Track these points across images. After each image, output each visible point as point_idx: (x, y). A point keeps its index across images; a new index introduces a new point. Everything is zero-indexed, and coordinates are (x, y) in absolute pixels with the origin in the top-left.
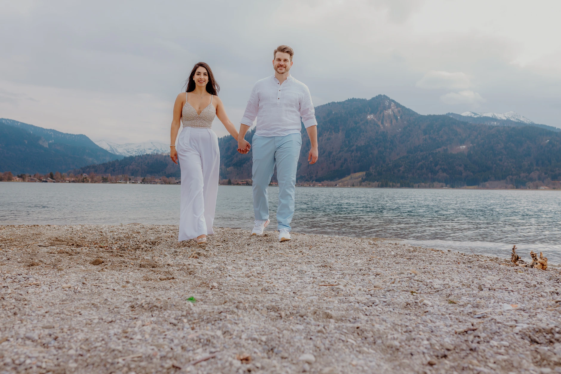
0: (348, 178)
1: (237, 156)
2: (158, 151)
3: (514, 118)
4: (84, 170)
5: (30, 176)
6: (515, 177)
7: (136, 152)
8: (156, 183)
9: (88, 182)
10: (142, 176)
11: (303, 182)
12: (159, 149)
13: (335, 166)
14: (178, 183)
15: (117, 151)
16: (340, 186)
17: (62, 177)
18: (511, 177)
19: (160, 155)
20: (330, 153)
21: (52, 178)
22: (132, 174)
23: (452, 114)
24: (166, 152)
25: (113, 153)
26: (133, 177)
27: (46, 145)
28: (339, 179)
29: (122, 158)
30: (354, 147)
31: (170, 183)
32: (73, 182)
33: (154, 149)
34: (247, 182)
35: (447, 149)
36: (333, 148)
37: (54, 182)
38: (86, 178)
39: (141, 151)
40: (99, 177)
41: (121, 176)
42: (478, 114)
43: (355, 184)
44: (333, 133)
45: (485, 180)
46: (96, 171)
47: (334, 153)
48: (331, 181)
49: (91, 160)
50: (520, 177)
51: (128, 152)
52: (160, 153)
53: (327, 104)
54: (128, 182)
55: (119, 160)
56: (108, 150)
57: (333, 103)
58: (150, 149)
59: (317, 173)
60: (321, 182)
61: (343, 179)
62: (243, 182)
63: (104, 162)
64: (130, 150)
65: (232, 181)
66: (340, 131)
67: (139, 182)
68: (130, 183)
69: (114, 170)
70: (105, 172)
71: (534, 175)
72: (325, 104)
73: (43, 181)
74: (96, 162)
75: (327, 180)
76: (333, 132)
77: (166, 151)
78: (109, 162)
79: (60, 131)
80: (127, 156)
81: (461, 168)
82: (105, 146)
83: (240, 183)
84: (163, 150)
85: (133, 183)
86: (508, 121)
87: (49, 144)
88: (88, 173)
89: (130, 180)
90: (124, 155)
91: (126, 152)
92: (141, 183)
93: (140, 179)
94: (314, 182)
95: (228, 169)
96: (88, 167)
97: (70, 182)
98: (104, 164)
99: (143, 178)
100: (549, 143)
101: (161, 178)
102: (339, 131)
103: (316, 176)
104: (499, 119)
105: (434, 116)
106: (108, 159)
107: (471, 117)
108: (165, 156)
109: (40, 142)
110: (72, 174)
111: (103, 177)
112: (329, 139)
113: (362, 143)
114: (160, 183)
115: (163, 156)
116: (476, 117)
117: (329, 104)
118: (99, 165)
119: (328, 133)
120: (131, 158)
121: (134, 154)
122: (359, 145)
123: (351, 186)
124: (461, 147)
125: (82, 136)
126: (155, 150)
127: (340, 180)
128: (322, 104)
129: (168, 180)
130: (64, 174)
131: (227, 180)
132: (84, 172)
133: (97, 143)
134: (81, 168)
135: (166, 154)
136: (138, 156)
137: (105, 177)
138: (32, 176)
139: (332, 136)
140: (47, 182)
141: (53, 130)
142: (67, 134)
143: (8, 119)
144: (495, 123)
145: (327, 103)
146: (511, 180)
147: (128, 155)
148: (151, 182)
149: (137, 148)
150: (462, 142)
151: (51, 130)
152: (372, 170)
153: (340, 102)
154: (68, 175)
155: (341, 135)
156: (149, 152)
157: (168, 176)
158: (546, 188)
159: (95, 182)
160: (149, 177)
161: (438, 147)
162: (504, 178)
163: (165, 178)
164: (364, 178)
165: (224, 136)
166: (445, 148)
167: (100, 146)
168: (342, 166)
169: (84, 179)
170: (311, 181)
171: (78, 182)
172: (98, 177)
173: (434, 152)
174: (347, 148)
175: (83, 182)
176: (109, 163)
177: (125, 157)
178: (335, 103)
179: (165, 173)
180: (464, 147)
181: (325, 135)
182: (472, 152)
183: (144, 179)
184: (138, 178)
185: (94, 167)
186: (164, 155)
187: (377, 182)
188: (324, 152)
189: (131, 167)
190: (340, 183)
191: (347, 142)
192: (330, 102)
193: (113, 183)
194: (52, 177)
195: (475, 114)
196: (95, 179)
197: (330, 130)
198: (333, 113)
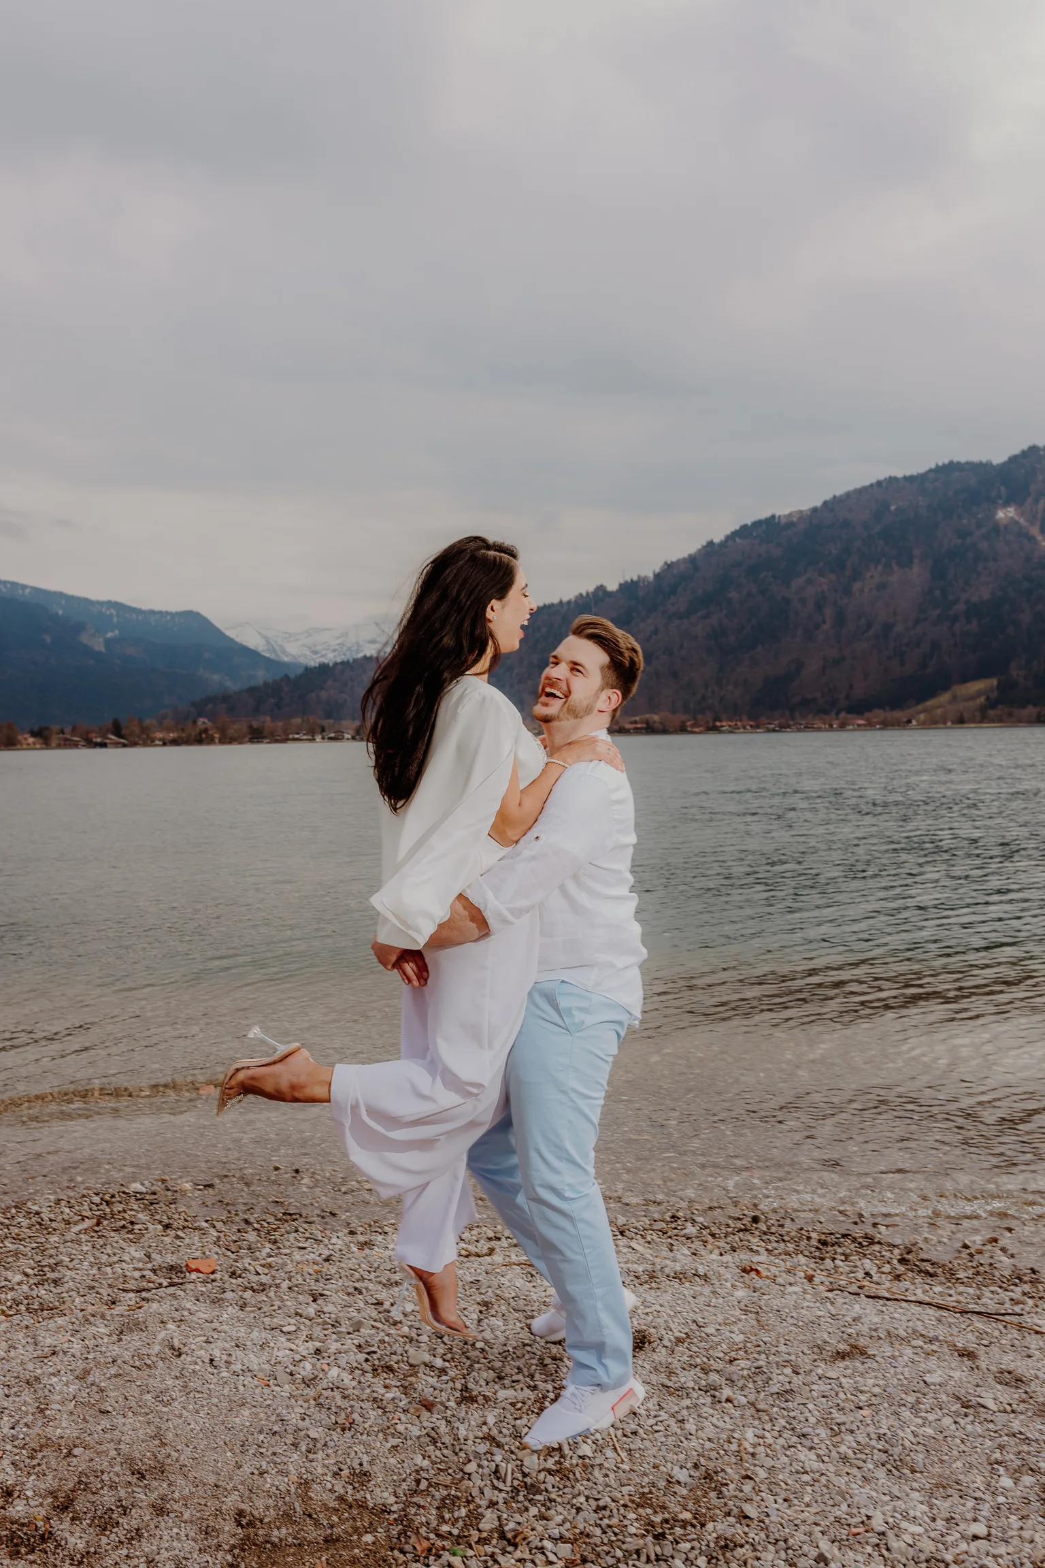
0: (945, 697)
7: (334, 651)
9: (211, 741)
10: (353, 719)
11: (810, 716)
13: (902, 664)
16: (924, 725)
20: (888, 628)
21: (121, 736)
28: (918, 704)
29: (300, 672)
30: (960, 607)
32: (174, 742)
36: (895, 614)
37: (124, 746)
38: (205, 730)
39: (349, 649)
40: (241, 726)
41: (299, 720)
43: (966, 715)
44: (895, 568)
47: (899, 628)
48: (888, 710)
53: (872, 485)
54: (318, 738)
57: (892, 480)
58: (372, 642)
60: (862, 714)
61: (930, 703)
66: (916, 561)
68: (323, 739)
72: (867, 483)
75: (881, 706)
76: (893, 565)
80: (311, 664)
85: (331, 738)
89: (323, 730)
91: (308, 653)
92: (353, 738)
93: (350, 727)
94: (844, 715)
97: (164, 744)
98: (251, 690)
102: (911, 561)
111: (250, 727)
112: (882, 587)
113: (982, 591)
117: (879, 483)
118: (240, 692)
119: (880, 568)
121: (331, 658)
122: (975, 599)
123: (953, 723)
125: (191, 616)
127: (920, 707)
128: (858, 486)
134: (194, 704)
137: (255, 726)
139: (889, 579)
140: (104, 745)
145: (874, 481)
147: (315, 661)
152: (1015, 671)
154: (160, 725)
155: (917, 574)
159: (231, 741)
164: (995, 695)
167: (238, 640)
168: (924, 665)
169: (200, 734)
171: (186, 742)
174: (938, 611)
175: (199, 741)
177: (306, 668)
178: (896, 479)
181: (869, 574)
187: (1035, 705)
188: (869, 626)
190: (922, 716)
191: (937, 593)
192: (881, 478)
194: (118, 732)
196: (230, 732)
197: (883, 560)
198: (893, 508)
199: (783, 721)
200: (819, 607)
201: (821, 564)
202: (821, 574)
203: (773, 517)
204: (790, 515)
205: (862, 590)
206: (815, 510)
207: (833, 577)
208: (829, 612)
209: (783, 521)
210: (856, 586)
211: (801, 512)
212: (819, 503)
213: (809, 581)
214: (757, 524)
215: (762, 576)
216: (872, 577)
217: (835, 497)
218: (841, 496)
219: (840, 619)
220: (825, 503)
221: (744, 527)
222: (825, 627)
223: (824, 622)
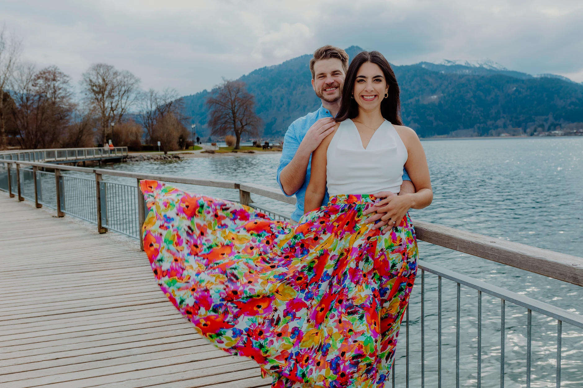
3: (487, 64)
6: (482, 125)
18: (478, 125)
23: (425, 63)
35: (419, 100)
42: (452, 62)
45: (455, 129)
50: (487, 125)
71: (500, 122)
81: (432, 118)
86: (481, 68)
100: (516, 90)
104: (472, 66)
105: (406, 66)
107: (444, 66)
116: (449, 64)
124: (432, 97)
144: (467, 71)
146: (479, 128)
150: (433, 92)
158: (507, 134)
161: (410, 98)
162: (471, 126)
166: (417, 98)
173: (407, 103)
180: (435, 97)
182: (442, 102)
195: (449, 62)
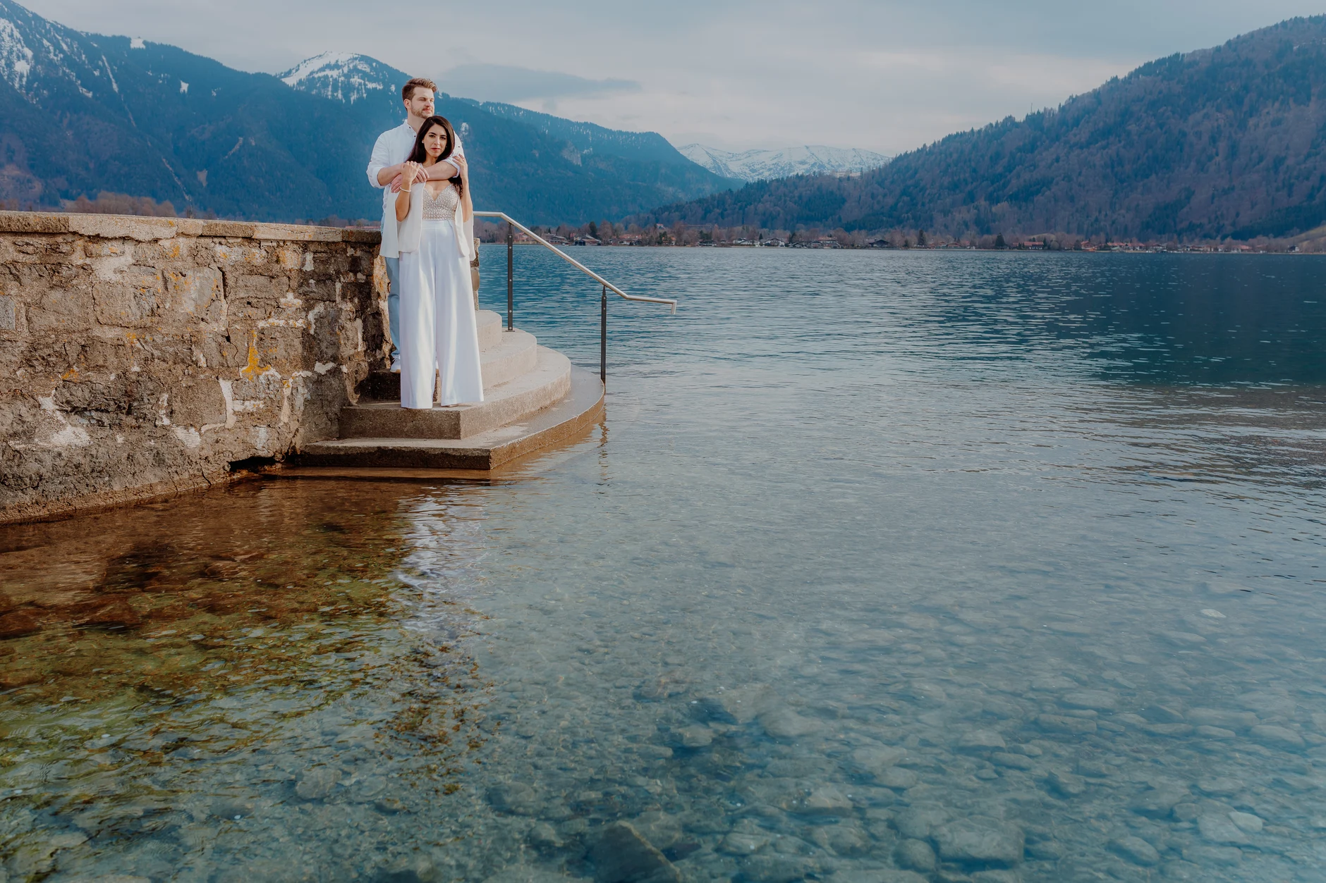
1: (1018, 176)
2: (822, 166)
4: (659, 215)
5: (549, 231)
7: (770, 170)
8: (821, 245)
9: (669, 243)
10: (785, 229)
11: (1196, 241)
12: (825, 160)
13: (1290, 195)
14: (872, 244)
15: (727, 169)
16: (1304, 252)
17: (615, 232)
19: (829, 176)
20: (1279, 161)
21: (596, 237)
22: (764, 225)
24: (840, 169)
25: (718, 173)
26: (766, 230)
27: (576, 160)
28: (1302, 231)
29: (742, 187)
31: (853, 246)
32: (640, 243)
33: (812, 161)
34: (1044, 242)
36: (1287, 148)
37: (599, 244)
38: (665, 234)
39: (782, 168)
40: (693, 231)
41: (740, 228)
44: (1293, 105)
46: (683, 217)
47: (1290, 161)
48: (1275, 237)
49: (671, 193)
51: (753, 171)
52: (827, 172)
53: (1276, 26)
54: (757, 244)
55: (735, 190)
56: (708, 167)
57: (1297, 21)
58: (803, 163)
59: (1237, 215)
60: (1247, 240)
61: (1313, 232)
62: (1034, 240)
63: (701, 196)
64: (756, 167)
65: (1006, 238)
66: (1313, 98)
67: (781, 243)
68: (761, 245)
69: (722, 215)
70: (704, 218)
72: (1272, 24)
73: (577, 243)
74: (683, 197)
76: (1291, 102)
77: (840, 166)
78: (712, 195)
79: (606, 126)
80: (751, 180)
82: (700, 158)
83: (1027, 243)
84: (833, 163)
85: (768, 245)
87: (584, 158)
88: (668, 222)
89: (761, 238)
90: (742, 177)
91: (747, 171)
92: (787, 245)
93: (783, 235)
94: (1228, 240)
95: (994, 209)
96: (667, 208)
97: (631, 244)
98: (700, 201)
99: (788, 233)
101: (832, 232)
102: (1309, 99)
103: (1233, 224)
106: (708, 190)
108: (840, 180)
109: (565, 154)
110: (633, 226)
111: (701, 232)
112: (1277, 122)
114: (829, 245)
115: (834, 179)
117: (1284, 24)
118: (691, 203)
119: (1277, 105)
120: (762, 185)
121: (767, 175)
125: (653, 137)
126: (815, 164)
127: (1303, 235)
128: (1263, 26)
129: (849, 237)
130: (617, 225)
131: (995, 237)
132: (657, 221)
133: (683, 152)
134: (653, 212)
135: (843, 175)
136: (777, 180)
137: (705, 232)
138: (553, 229)
139: (1286, 115)
140: (583, 243)
141: (592, 125)
142: (620, 132)
143: (499, 104)
145: (1279, 21)
147: (753, 178)
148: (807, 244)
149: (774, 162)
151: (586, 124)
153: (1317, 17)
154: (626, 228)
155: (1314, 111)
156: (800, 170)
157: (849, 228)
159: (686, 244)
160: (802, 231)
163: (842, 233)
165: (988, 123)
167: (690, 158)
168: (1311, 197)
169: (660, 237)
170: (1218, 238)
171: (649, 243)
172: (690, 231)
175: (660, 243)
176: (713, 197)
177: (747, 184)
178: (1302, 20)
179: (840, 219)
181: (1266, 110)
183: (794, 235)
184: (778, 232)
185: (679, 208)
186: (838, 176)
188: (1261, 159)
189: (761, 207)
190: (1305, 243)
193: (723, 246)
194: (594, 234)
196: (685, 236)
197: (1281, 97)
198: (1295, 48)
199: (1171, 243)
200: (1214, 140)
201: (1219, 101)
202: (1219, 110)
203: (1177, 55)
204: (1194, 53)
205: (1256, 126)
206: (1218, 49)
207: (1230, 113)
208: (1222, 145)
209: (1186, 60)
210: (1252, 122)
211: (1204, 51)
212: (1222, 43)
213: (1206, 116)
214: (1160, 62)
215: (1161, 110)
216: (1268, 113)
217: (1239, 36)
218: (1245, 36)
219: (1233, 152)
220: (1229, 43)
221: (1148, 65)
222: (1218, 159)
223: (1217, 155)
